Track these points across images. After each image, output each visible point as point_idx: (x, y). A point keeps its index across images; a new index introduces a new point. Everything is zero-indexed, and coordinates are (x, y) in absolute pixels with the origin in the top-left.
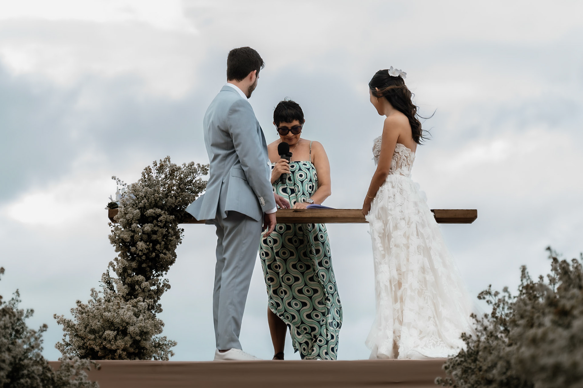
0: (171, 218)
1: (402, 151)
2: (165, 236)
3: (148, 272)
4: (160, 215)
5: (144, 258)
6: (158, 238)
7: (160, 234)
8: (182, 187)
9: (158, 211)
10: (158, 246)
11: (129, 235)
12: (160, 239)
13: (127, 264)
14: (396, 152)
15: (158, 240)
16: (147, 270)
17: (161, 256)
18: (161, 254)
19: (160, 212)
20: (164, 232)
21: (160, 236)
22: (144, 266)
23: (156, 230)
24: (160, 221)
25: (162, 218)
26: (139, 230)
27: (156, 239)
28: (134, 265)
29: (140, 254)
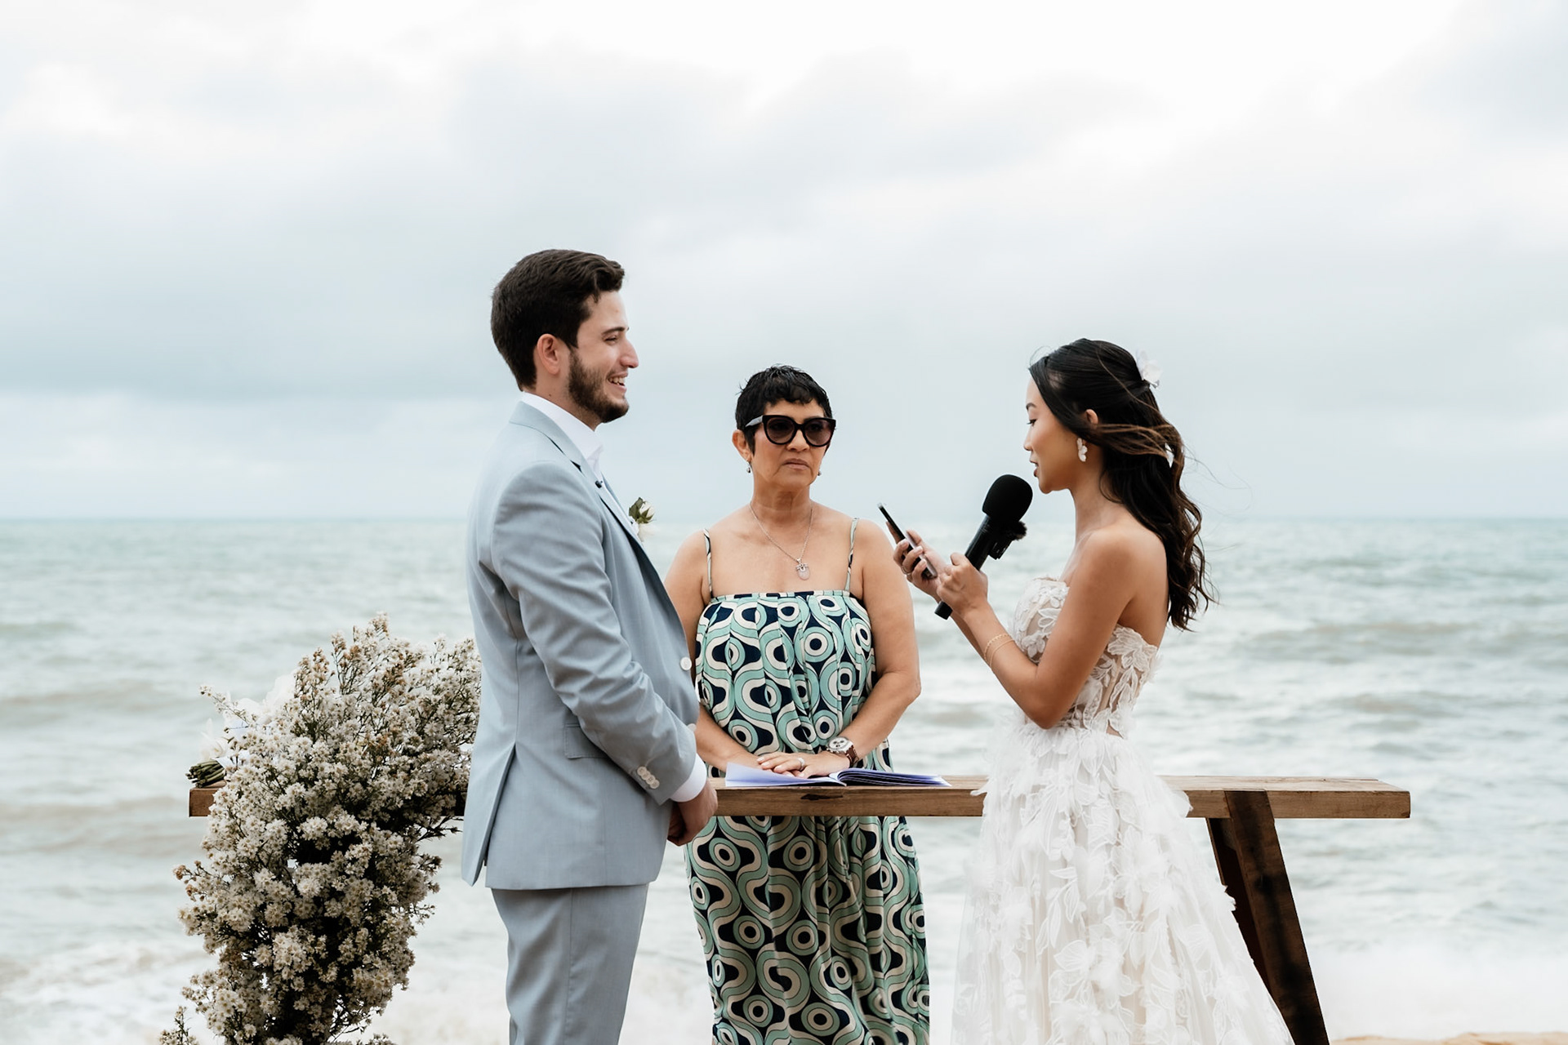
0: (391, 846)
1: (1130, 654)
2: (373, 907)
3: (315, 1020)
4: (353, 838)
5: (299, 986)
6: (348, 909)
7: (354, 899)
8: (431, 731)
9: (347, 822)
10: (348, 943)
11: (249, 906)
12: (353, 915)
13: (240, 1006)
14: (1109, 655)
15: (346, 918)
16: (312, 1015)
17: (359, 975)
18: (359, 969)
19: (354, 827)
20: (366, 895)
21: (355, 904)
22: (302, 1007)
23: (339, 888)
24: (354, 861)
25: (360, 852)
26: (282, 890)
27: (342, 914)
28: (267, 1005)
29: (286, 975)
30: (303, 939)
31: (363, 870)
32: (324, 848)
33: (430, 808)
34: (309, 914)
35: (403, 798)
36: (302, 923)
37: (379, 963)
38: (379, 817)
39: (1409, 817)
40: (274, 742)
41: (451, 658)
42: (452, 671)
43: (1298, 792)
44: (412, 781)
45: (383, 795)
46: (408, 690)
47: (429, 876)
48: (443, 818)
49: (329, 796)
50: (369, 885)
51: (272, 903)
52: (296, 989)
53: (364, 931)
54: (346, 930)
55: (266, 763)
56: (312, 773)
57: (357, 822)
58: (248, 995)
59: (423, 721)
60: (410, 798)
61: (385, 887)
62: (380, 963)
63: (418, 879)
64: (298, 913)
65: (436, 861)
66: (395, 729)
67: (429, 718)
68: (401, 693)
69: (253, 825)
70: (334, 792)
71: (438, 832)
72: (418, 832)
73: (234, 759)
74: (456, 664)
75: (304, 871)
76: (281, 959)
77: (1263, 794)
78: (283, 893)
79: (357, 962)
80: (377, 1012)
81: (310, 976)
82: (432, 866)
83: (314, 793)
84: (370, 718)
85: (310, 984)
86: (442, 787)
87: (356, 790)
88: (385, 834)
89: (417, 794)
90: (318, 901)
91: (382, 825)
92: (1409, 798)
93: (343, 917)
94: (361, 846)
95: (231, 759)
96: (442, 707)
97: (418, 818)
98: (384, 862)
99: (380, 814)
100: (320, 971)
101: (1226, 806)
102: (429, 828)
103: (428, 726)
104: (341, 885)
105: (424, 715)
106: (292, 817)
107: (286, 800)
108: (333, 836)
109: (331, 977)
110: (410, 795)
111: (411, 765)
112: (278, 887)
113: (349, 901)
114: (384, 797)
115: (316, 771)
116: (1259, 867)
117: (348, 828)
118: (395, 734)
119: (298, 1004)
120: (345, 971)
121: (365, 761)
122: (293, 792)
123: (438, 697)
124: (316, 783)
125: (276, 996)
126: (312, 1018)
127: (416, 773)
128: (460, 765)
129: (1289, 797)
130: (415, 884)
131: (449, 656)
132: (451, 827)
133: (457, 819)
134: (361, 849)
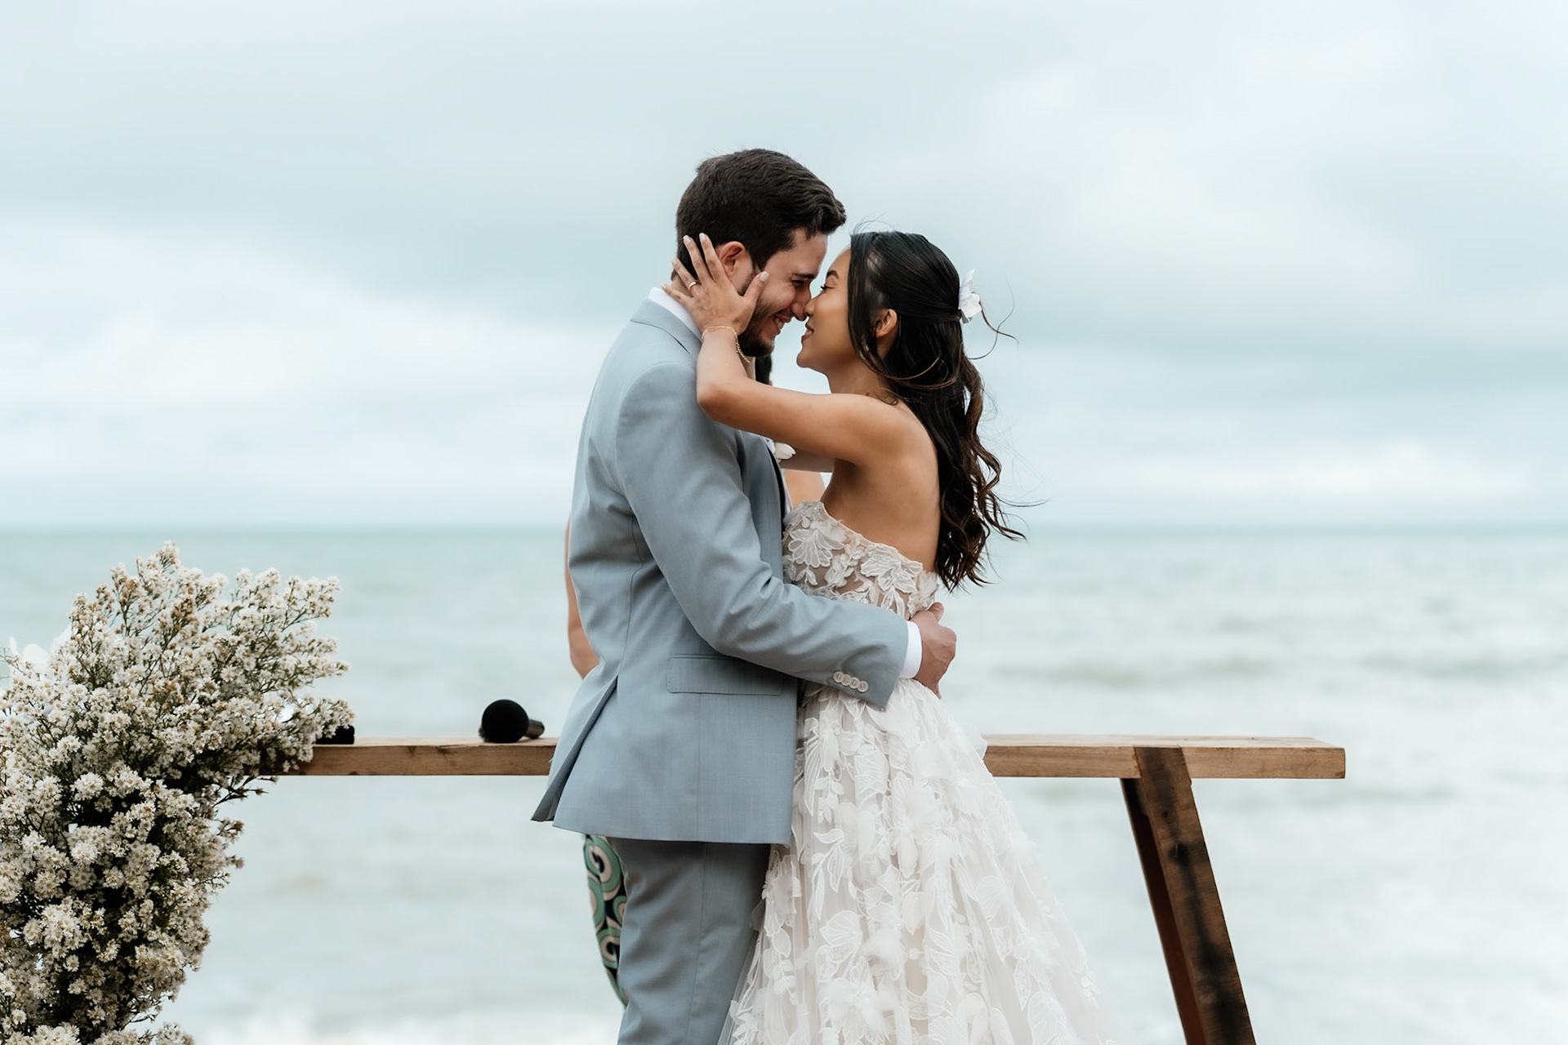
0: (180, 806)
2: (160, 875)
3: (94, 1005)
4: (135, 797)
5: (74, 965)
6: (131, 879)
7: (138, 866)
8: (228, 676)
9: (128, 778)
10: (129, 917)
11: (16, 874)
12: (138, 884)
13: (7, 990)
15: (129, 889)
16: (91, 1001)
17: (141, 952)
18: (143, 946)
19: (137, 784)
20: (152, 861)
21: (139, 873)
22: (78, 991)
23: (119, 854)
24: (136, 823)
25: (141, 812)
26: (54, 856)
27: (124, 884)
28: (39, 988)
29: (57, 953)
30: (79, 913)
31: (146, 834)
32: (105, 810)
33: (229, 766)
34: (86, 885)
35: (194, 752)
36: (81, 895)
37: (165, 939)
38: (168, 775)
39: (1343, 777)
40: (45, 689)
41: (253, 594)
42: (254, 609)
43: (1217, 749)
44: (206, 732)
45: (171, 749)
46: (201, 630)
47: (230, 843)
48: (246, 777)
49: (110, 750)
50: (154, 851)
51: (44, 872)
52: (69, 969)
53: (149, 903)
54: (130, 902)
55: (34, 713)
56: (90, 723)
57: (140, 778)
58: (17, 977)
59: (220, 664)
60: (201, 752)
61: (174, 852)
62: (167, 940)
63: (215, 845)
64: (73, 884)
65: (238, 827)
66: (186, 674)
67: (227, 663)
68: (193, 634)
69: (18, 782)
70: (116, 746)
71: (240, 794)
72: (217, 794)
73: (7, 710)
74: (259, 601)
75: (80, 834)
76: (52, 935)
77: (1178, 751)
78: (55, 859)
79: (142, 939)
80: (170, 997)
81: (86, 954)
82: (234, 831)
83: (94, 747)
84: (159, 662)
85: (88, 964)
86: (242, 741)
87: (141, 744)
88: (175, 793)
89: (210, 748)
90: (97, 869)
91: (171, 783)
92: (1344, 755)
93: (126, 888)
94: (143, 805)
95: (4, 711)
96: (242, 649)
97: (215, 776)
98: (173, 824)
99: (170, 770)
100: (97, 948)
101: (1136, 764)
102: (230, 788)
103: (224, 670)
104: (121, 851)
105: (222, 659)
106: (65, 773)
107: (57, 754)
108: (114, 795)
109: (110, 956)
110: (201, 748)
111: (205, 715)
112: (49, 853)
113: (133, 870)
114: (173, 751)
115: (95, 722)
116: (1174, 834)
117: (129, 786)
118: (187, 680)
119: (73, 988)
120: (127, 949)
121: (150, 709)
122: (65, 746)
123: (237, 638)
124: (94, 734)
125: (48, 979)
126: (91, 1004)
127: (210, 723)
128: (263, 715)
129: (1208, 755)
130: (211, 852)
131: (251, 592)
132: (256, 789)
133: (262, 779)
134: (142, 809)
